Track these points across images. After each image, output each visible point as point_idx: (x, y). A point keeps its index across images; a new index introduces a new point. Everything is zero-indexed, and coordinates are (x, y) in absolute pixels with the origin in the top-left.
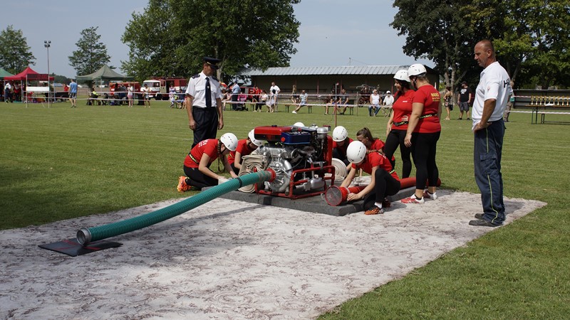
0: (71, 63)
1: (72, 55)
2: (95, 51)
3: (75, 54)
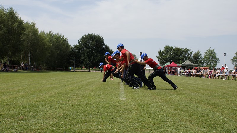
0: (232, 62)
1: (233, 59)
3: (234, 58)
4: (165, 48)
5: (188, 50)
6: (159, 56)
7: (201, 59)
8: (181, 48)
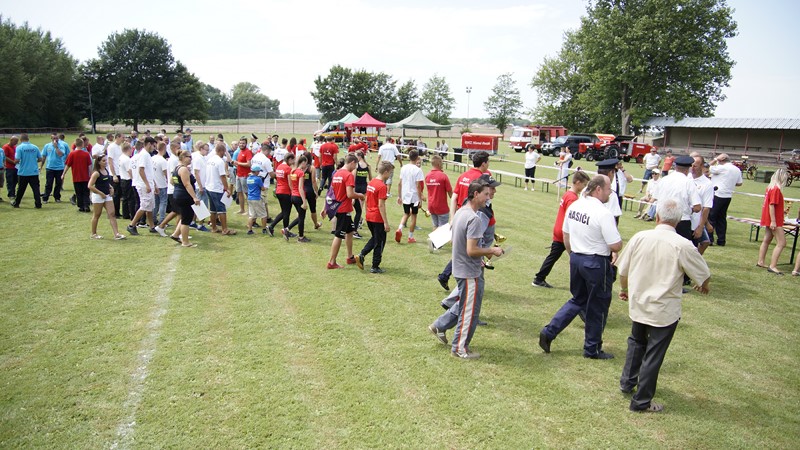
1: (487, 100)
2: (508, 96)
3: (490, 99)
4: (332, 71)
5: (386, 76)
6: (317, 91)
7: (416, 100)
8: (368, 72)
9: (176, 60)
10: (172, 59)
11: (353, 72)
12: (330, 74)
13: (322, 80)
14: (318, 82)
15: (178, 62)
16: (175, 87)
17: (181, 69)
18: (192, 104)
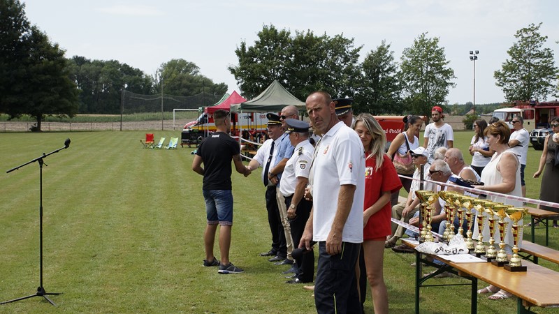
1: (501, 70)
3: (506, 68)
9: (31, 25)
10: (27, 24)
11: (293, 36)
12: (258, 39)
13: (247, 50)
14: (241, 53)
15: (34, 29)
16: (27, 64)
17: (39, 38)
18: (52, 89)
